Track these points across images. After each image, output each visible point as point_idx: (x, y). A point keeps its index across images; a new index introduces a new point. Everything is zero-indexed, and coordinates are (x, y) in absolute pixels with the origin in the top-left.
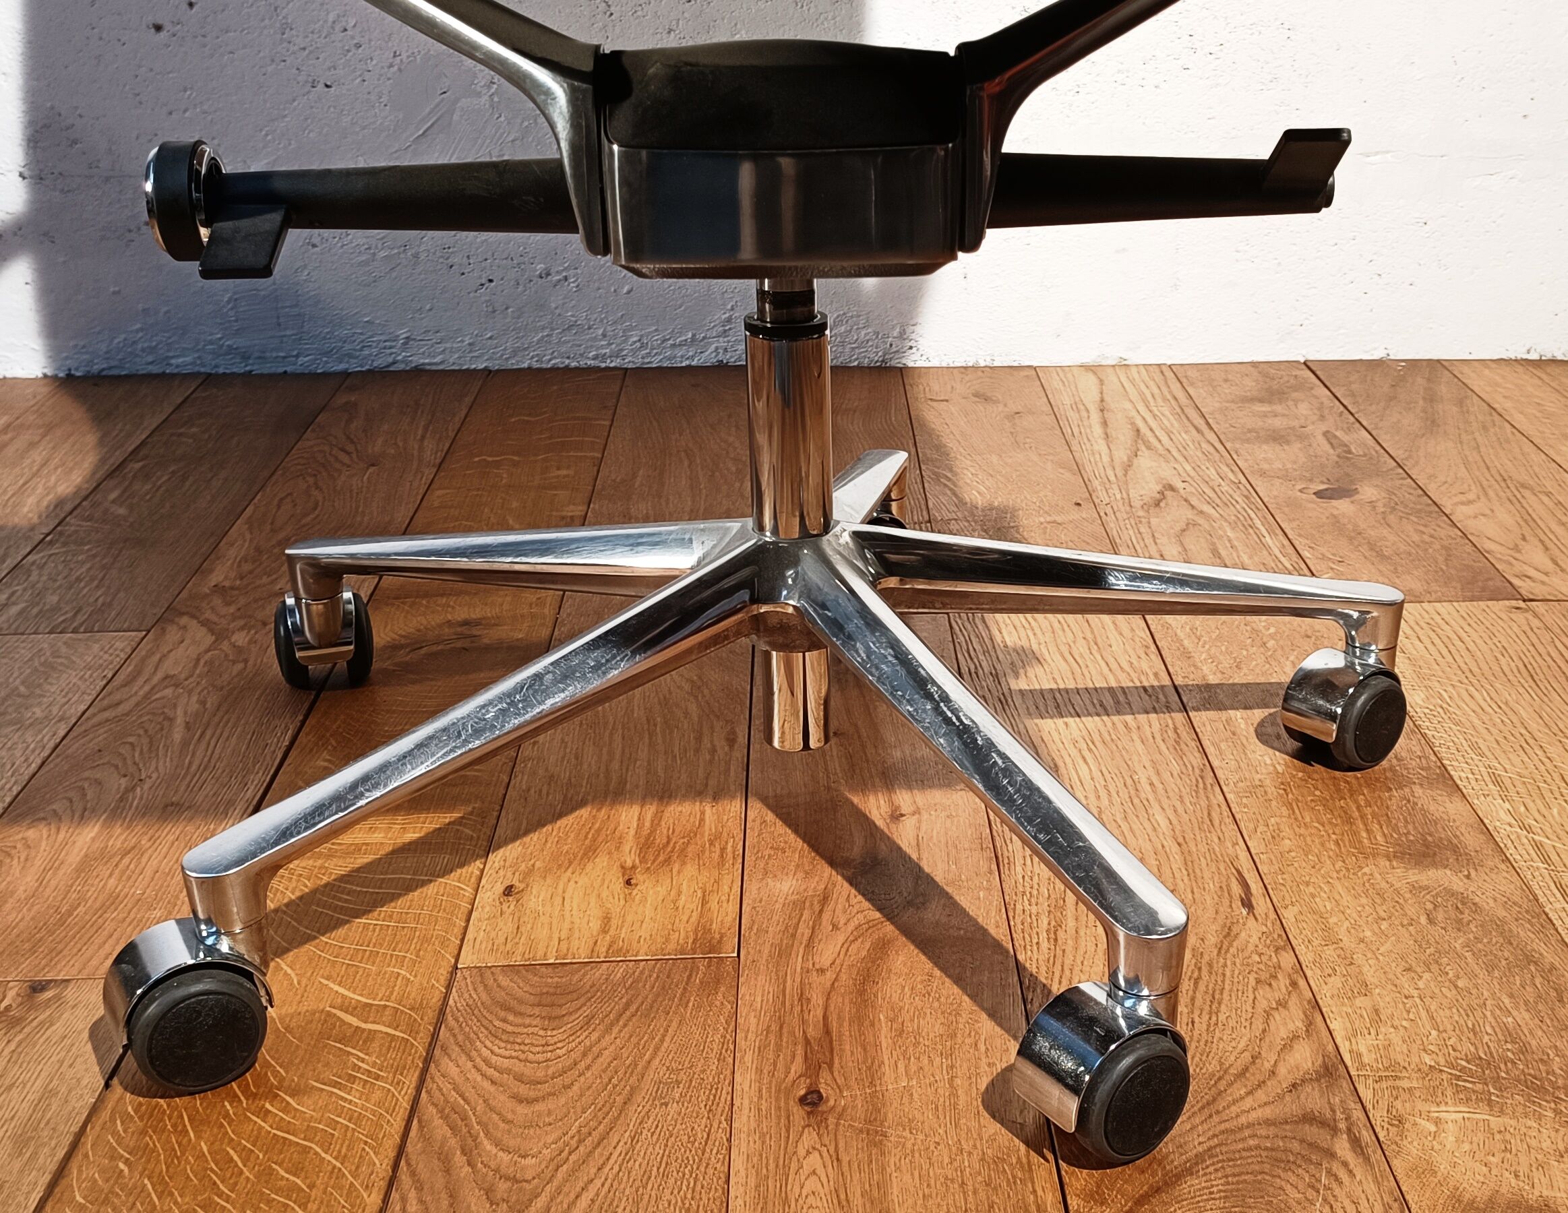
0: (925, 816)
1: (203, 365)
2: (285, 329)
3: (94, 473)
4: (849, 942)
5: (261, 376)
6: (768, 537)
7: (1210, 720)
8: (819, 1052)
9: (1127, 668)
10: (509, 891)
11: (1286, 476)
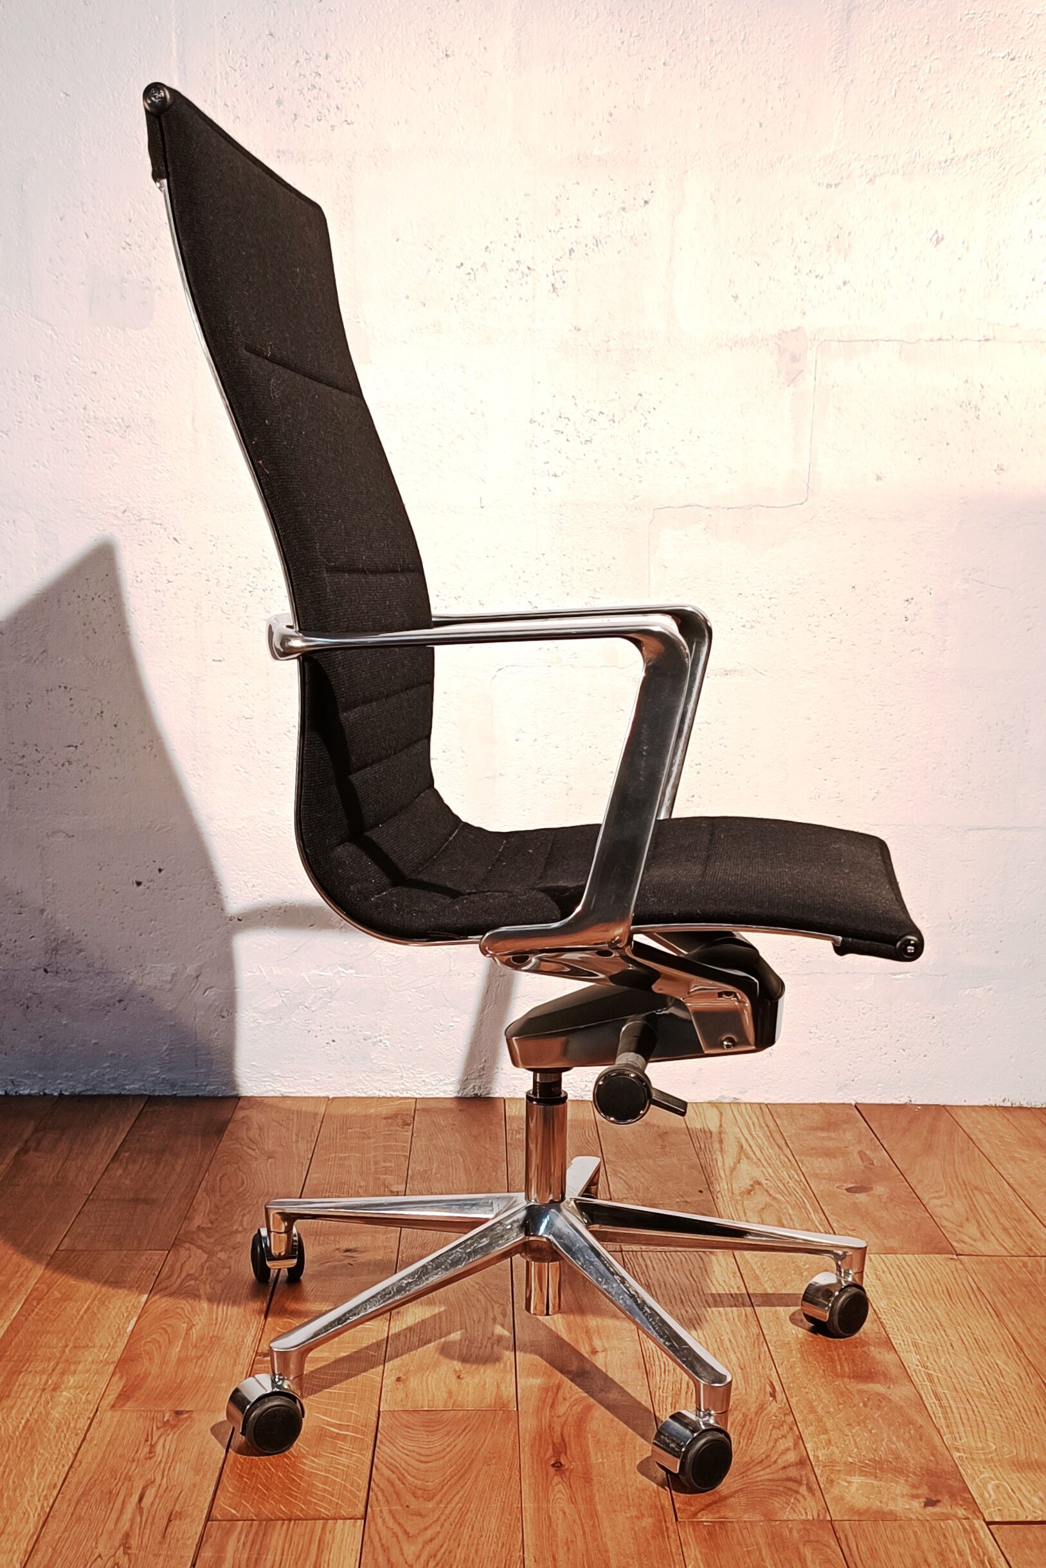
0: (609, 1352)
1: (145, 1090)
2: (201, 1068)
4: (571, 1406)
5: (183, 1097)
7: (766, 1312)
8: (560, 1448)
9: (722, 1283)
10: (399, 1379)
11: (830, 1178)
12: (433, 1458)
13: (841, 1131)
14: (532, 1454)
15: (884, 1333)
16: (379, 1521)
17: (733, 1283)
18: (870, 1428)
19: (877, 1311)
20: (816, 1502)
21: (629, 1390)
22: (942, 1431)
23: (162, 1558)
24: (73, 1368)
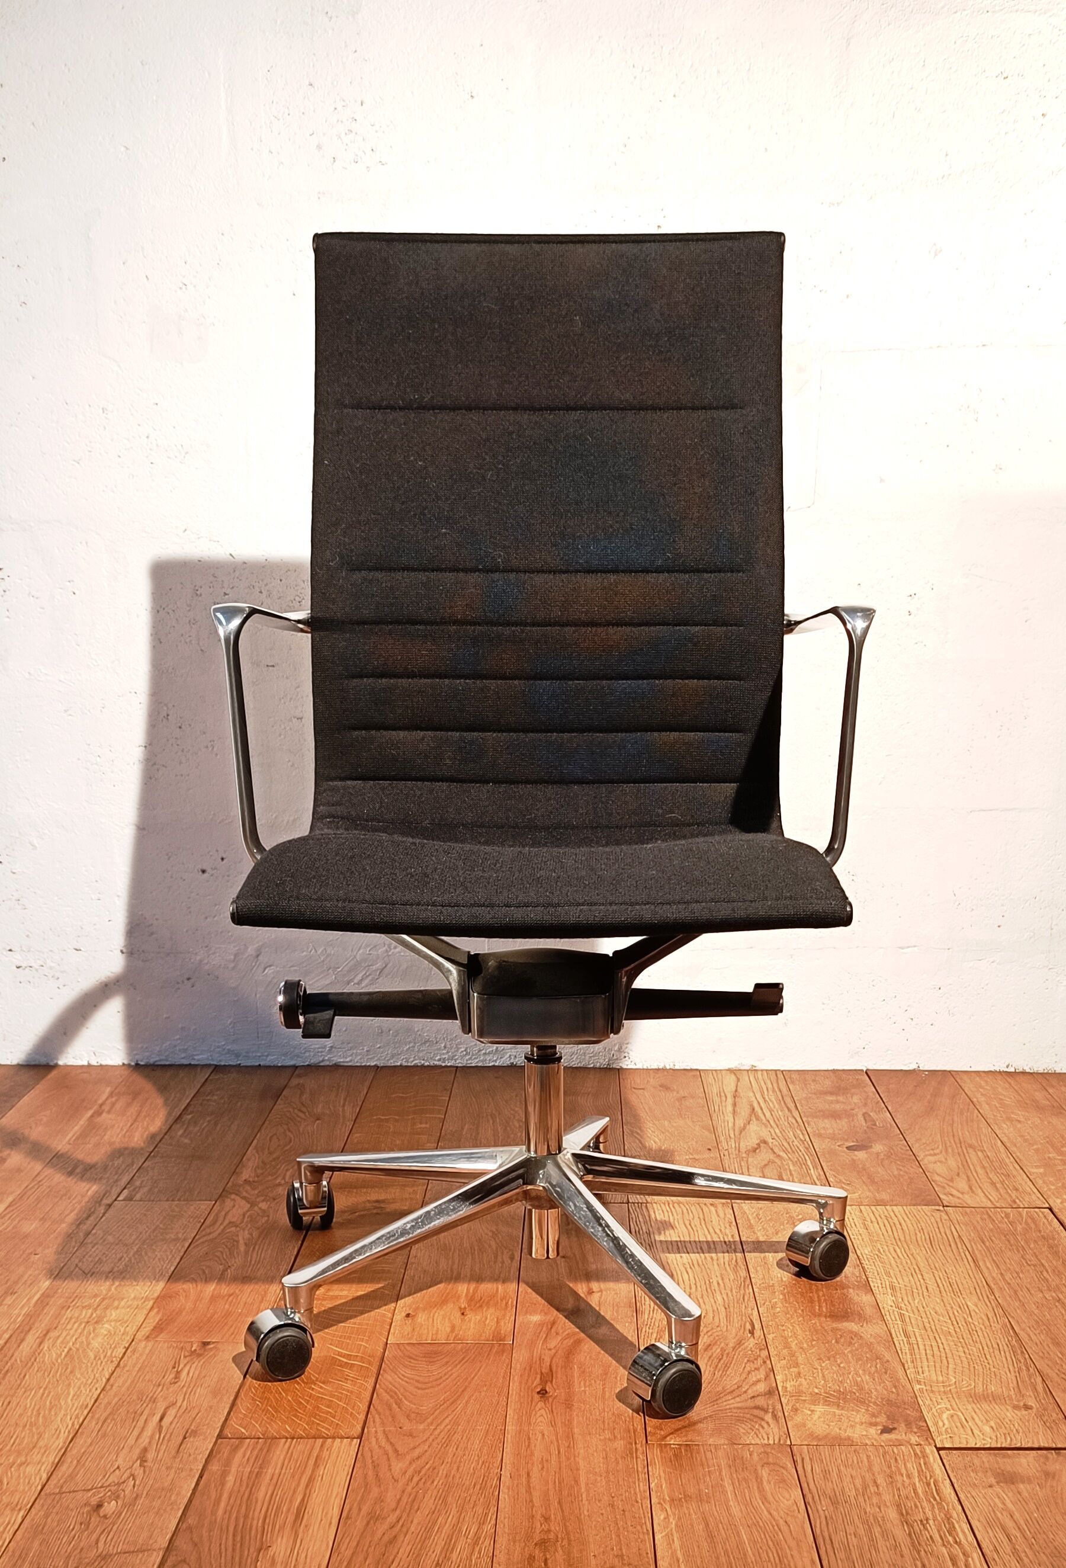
0: (604, 1293)
1: (212, 1060)
2: (262, 1041)
3: (166, 1121)
4: (563, 1339)
5: (247, 1067)
6: (533, 1154)
7: (755, 1257)
8: (548, 1377)
9: (718, 1231)
10: (408, 1315)
11: (833, 1138)
12: (429, 1385)
13: (849, 1095)
14: (520, 1383)
15: (864, 1277)
16: (373, 1440)
17: (728, 1231)
18: (839, 1362)
19: (861, 1257)
20: (779, 1429)
21: (618, 1327)
22: (906, 1365)
23: (173, 1470)
24: (116, 1303)
